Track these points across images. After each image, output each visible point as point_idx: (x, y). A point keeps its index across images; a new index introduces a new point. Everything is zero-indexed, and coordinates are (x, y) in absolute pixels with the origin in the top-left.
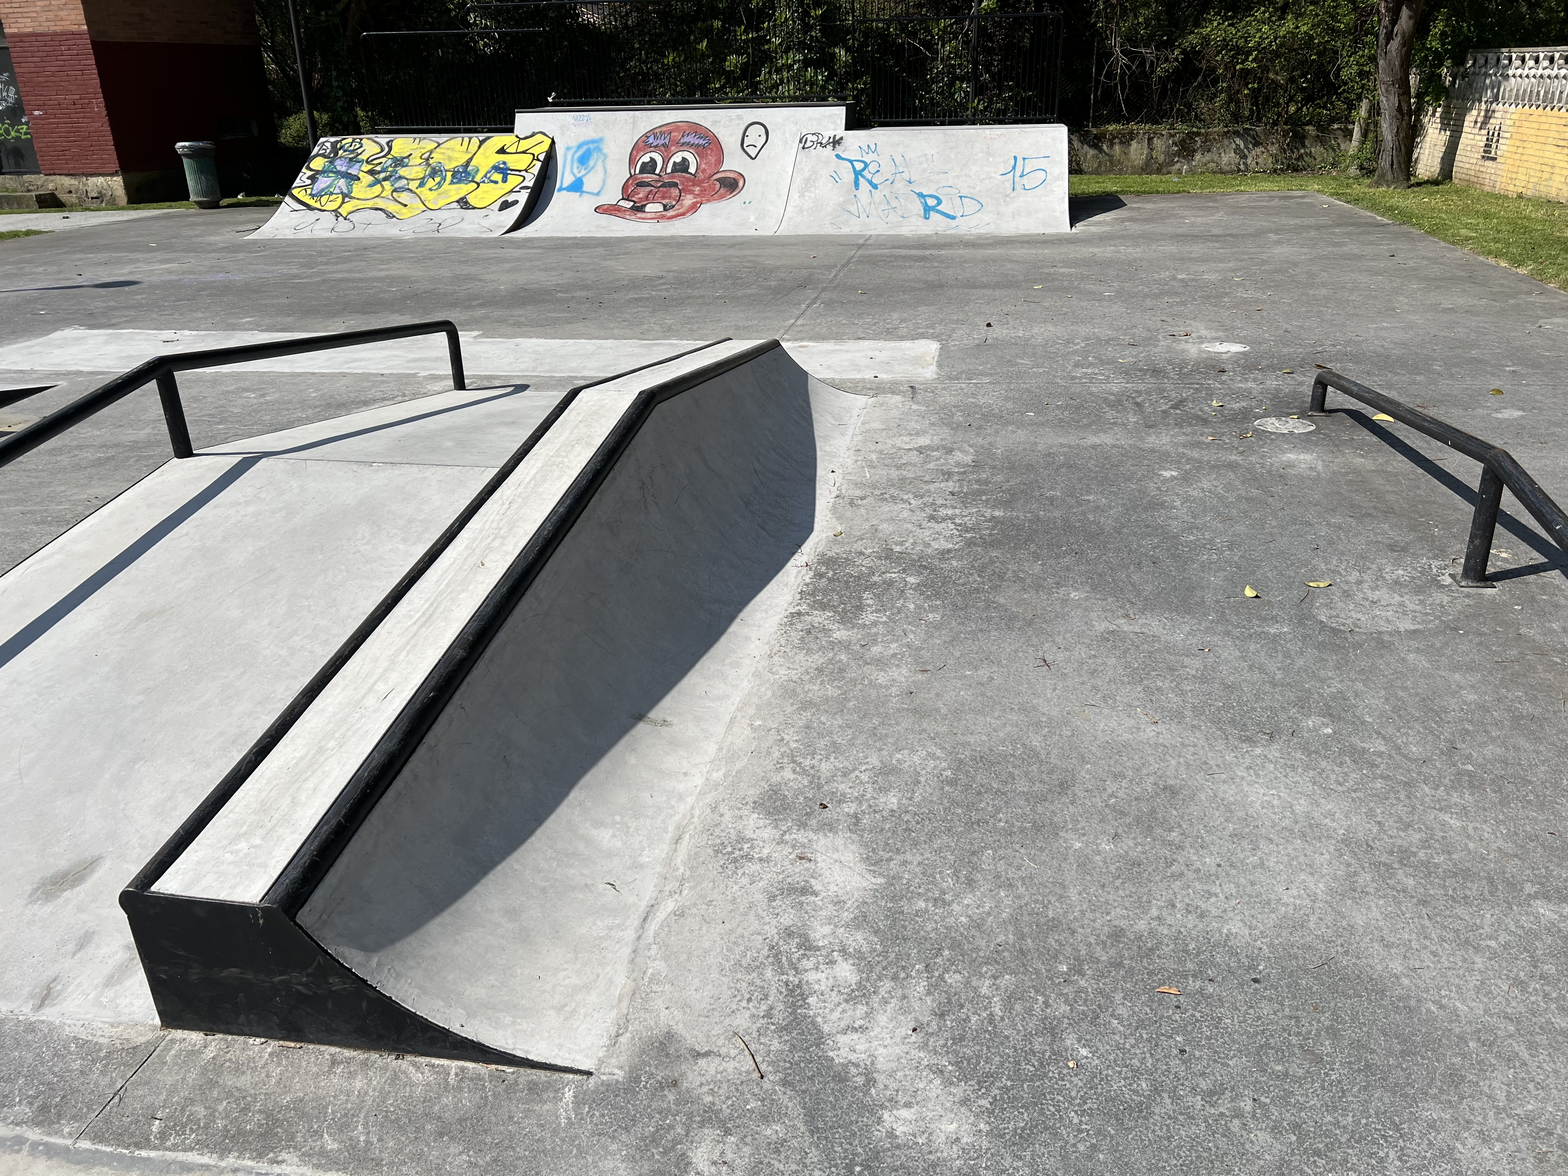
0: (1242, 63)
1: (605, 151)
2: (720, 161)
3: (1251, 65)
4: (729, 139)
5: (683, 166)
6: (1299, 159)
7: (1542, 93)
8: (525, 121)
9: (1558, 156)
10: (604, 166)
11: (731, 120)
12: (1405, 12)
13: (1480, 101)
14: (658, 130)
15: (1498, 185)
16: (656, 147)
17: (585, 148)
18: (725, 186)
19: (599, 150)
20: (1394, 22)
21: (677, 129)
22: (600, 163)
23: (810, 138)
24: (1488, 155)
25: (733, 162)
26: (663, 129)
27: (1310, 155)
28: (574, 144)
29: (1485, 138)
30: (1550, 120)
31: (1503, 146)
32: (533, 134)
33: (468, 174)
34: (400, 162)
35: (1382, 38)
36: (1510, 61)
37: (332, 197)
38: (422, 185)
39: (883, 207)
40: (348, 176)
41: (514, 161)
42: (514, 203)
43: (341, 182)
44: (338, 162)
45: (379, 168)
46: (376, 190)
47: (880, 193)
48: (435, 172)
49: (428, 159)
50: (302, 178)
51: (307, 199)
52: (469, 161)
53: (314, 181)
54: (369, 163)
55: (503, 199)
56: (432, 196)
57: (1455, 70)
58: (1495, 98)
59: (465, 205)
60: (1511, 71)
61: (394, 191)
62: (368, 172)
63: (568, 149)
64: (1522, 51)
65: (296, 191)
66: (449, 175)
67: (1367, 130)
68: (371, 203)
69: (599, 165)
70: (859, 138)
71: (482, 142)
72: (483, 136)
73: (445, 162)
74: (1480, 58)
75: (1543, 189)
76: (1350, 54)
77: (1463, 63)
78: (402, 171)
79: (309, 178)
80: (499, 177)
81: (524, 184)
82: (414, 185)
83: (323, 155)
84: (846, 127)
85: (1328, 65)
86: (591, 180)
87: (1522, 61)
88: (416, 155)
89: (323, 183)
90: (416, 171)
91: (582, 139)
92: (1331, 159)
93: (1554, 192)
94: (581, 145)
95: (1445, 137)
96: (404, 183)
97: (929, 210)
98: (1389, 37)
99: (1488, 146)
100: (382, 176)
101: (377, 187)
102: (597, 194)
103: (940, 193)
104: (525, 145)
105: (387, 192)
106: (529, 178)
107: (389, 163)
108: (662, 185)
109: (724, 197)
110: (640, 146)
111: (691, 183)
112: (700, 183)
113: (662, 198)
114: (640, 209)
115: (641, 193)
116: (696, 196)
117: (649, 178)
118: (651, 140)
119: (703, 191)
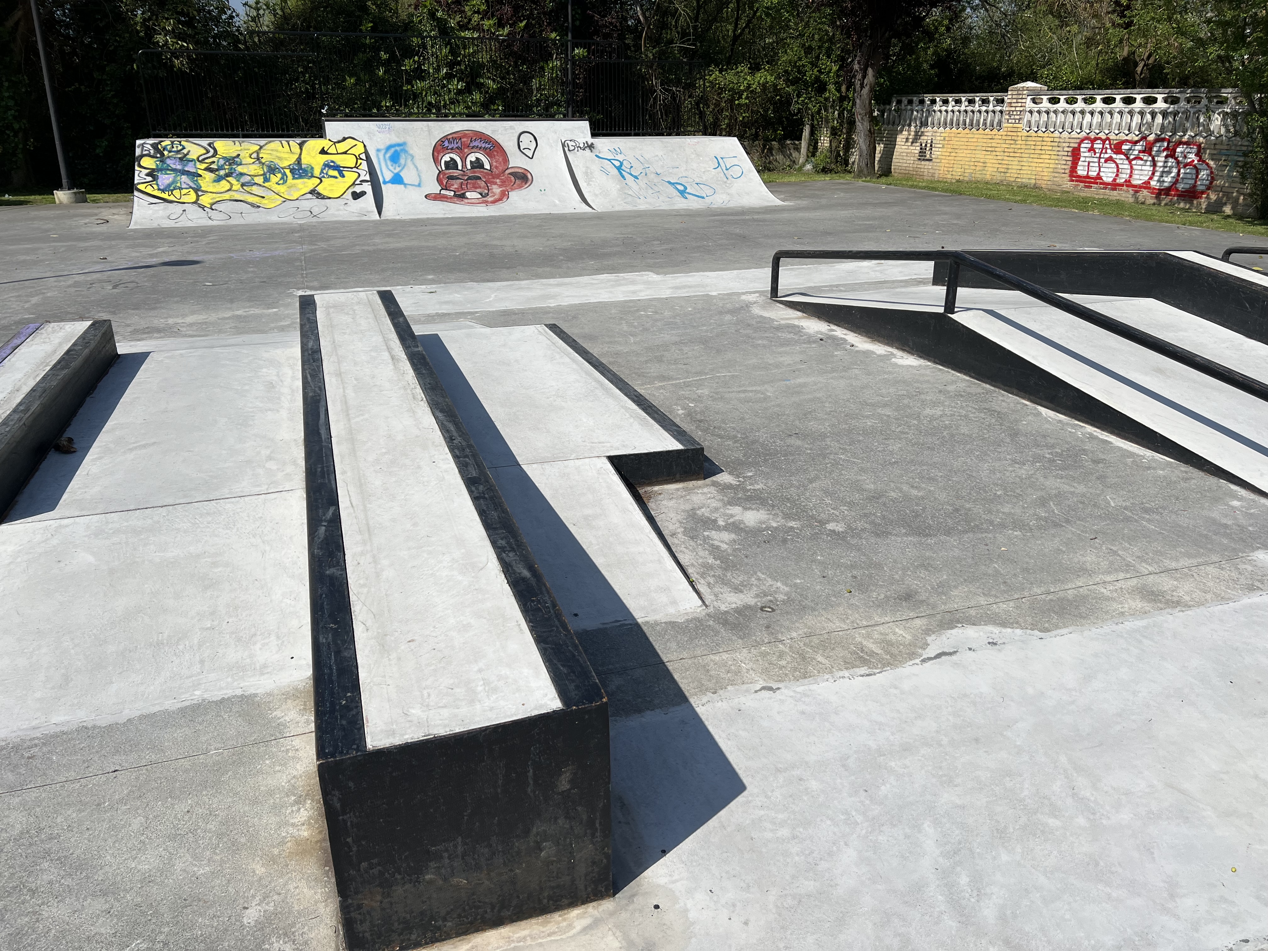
0: (738, 100)
1: (411, 152)
2: (506, 160)
3: (744, 101)
4: (509, 145)
5: (478, 164)
6: (770, 163)
7: (968, 121)
8: (333, 128)
9: (990, 157)
10: (413, 164)
11: (506, 130)
12: (870, 71)
13: (910, 125)
14: (450, 137)
15: (936, 176)
16: (452, 149)
17: (393, 150)
18: (518, 178)
19: (405, 151)
20: (864, 77)
21: (465, 136)
22: (409, 161)
23: (570, 143)
24: (924, 158)
25: (516, 161)
26: (454, 135)
27: (776, 160)
28: (382, 147)
29: (919, 148)
30: (976, 136)
31: (937, 152)
32: (344, 139)
33: (305, 171)
34: (233, 161)
35: (858, 87)
36: (933, 102)
37: (184, 191)
38: (266, 180)
39: (650, 191)
40: (188, 173)
41: (341, 160)
42: (363, 193)
43: (184, 178)
44: (168, 161)
45: (214, 166)
46: (224, 185)
47: (642, 182)
48: (273, 169)
49: (258, 159)
50: (140, 176)
51: (157, 193)
52: (299, 160)
53: (155, 178)
54: (201, 162)
55: (351, 190)
56: (282, 189)
57: (882, 107)
58: (924, 124)
59: (320, 196)
60: (937, 108)
61: (243, 185)
62: (206, 169)
63: (378, 150)
64: (945, 96)
65: (141, 187)
66: (288, 171)
67: (809, 145)
68: (227, 196)
69: (409, 162)
70: (605, 144)
71: (301, 145)
72: (299, 140)
73: (276, 161)
74: (905, 100)
75: (979, 176)
76: (799, 96)
77: (890, 103)
78: (240, 169)
79: (147, 175)
80: (335, 173)
81: (362, 178)
82: (259, 180)
83: (149, 155)
84: (594, 135)
85: (789, 103)
86: (408, 175)
87: (946, 102)
88: (245, 156)
89: (165, 179)
90: (254, 169)
91: (388, 143)
92: (788, 163)
93: (988, 177)
94: (389, 148)
95: (880, 148)
96: (248, 178)
97: (683, 193)
98: (862, 86)
99: (922, 152)
100: (222, 173)
101: (223, 182)
102: (419, 185)
103: (682, 181)
104: (342, 147)
105: (237, 186)
106: (363, 173)
107: (222, 162)
108: (469, 178)
109: (520, 187)
110: (439, 148)
111: (492, 176)
112: (498, 177)
113: (475, 188)
114: (462, 196)
115: (456, 185)
116: (500, 186)
117: (455, 173)
118: (446, 144)
119: (503, 182)
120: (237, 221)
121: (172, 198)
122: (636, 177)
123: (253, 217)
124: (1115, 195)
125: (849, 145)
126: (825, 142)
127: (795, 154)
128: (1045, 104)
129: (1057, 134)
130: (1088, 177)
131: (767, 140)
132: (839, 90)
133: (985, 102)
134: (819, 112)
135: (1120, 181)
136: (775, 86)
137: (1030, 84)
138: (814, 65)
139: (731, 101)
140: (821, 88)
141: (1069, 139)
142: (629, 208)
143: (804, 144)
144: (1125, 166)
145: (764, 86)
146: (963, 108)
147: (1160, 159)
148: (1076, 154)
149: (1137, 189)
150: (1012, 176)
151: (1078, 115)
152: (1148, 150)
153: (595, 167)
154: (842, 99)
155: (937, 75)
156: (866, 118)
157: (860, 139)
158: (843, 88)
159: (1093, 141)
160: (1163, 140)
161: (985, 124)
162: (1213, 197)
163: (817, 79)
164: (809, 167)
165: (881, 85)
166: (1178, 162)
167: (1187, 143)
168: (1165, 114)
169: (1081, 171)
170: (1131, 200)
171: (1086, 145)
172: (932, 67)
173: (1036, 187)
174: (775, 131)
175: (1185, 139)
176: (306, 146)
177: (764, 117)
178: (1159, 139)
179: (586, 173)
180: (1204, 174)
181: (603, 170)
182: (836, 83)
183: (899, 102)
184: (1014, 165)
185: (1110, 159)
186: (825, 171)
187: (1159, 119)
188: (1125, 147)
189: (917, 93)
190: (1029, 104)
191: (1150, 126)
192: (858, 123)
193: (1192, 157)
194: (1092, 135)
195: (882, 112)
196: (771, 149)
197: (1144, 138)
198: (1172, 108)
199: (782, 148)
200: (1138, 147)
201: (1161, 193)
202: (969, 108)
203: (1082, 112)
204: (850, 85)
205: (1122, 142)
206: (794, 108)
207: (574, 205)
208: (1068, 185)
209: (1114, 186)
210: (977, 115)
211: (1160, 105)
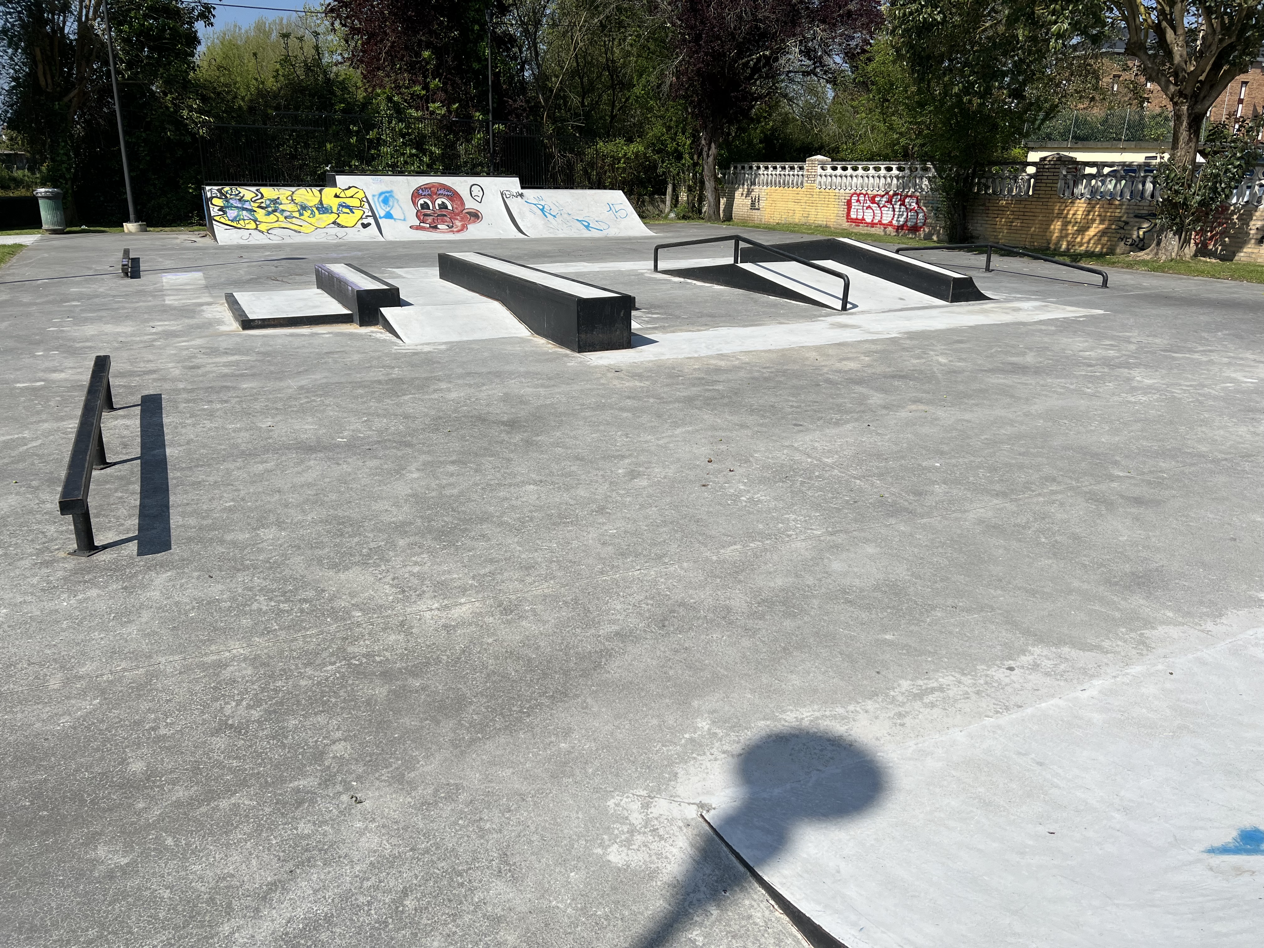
0: (617, 164)
1: (396, 197)
2: (463, 204)
3: (622, 165)
4: (464, 193)
5: (443, 206)
6: (643, 212)
7: (782, 181)
8: (342, 180)
9: (797, 206)
10: (399, 205)
11: (461, 183)
12: (713, 145)
13: (743, 184)
14: (423, 187)
15: (762, 219)
16: (425, 195)
17: (383, 196)
18: (473, 216)
19: (392, 196)
20: (709, 150)
21: (433, 186)
22: (395, 203)
23: (507, 193)
24: (753, 206)
25: (470, 204)
26: (426, 186)
27: (648, 210)
28: (377, 193)
29: (750, 201)
30: (788, 192)
31: (762, 204)
32: (350, 188)
33: (326, 209)
34: (275, 201)
35: (705, 156)
36: (759, 168)
37: (247, 222)
38: (301, 215)
39: (565, 226)
40: (246, 209)
41: (350, 202)
42: (369, 224)
43: (244, 213)
44: (231, 201)
45: (263, 205)
46: (272, 218)
47: (559, 219)
48: (304, 208)
49: (292, 200)
50: (214, 211)
51: (229, 223)
52: (321, 202)
53: (225, 213)
54: (254, 202)
55: (360, 222)
56: (312, 220)
57: (724, 171)
58: (753, 183)
59: (339, 225)
60: (761, 172)
61: (286, 218)
62: (259, 207)
63: (374, 196)
64: (766, 164)
65: (217, 218)
66: (314, 209)
67: (672, 199)
68: (276, 225)
69: (396, 205)
70: (530, 193)
71: (320, 191)
72: (319, 188)
73: (305, 202)
74: (739, 167)
75: (791, 220)
76: (663, 162)
77: (729, 168)
78: (281, 207)
79: (219, 210)
80: (348, 210)
81: (366, 214)
82: (296, 214)
83: (217, 197)
84: (522, 188)
85: (655, 167)
86: (395, 213)
87: (767, 168)
88: (283, 199)
89: (232, 213)
90: (291, 207)
91: (380, 191)
92: (657, 212)
93: (797, 221)
94: (381, 194)
95: (723, 201)
96: (288, 214)
97: (587, 227)
98: (708, 156)
99: (753, 204)
100: (270, 209)
101: (272, 216)
102: (404, 220)
103: (586, 219)
104: (349, 193)
105: (282, 218)
106: (366, 211)
107: (268, 202)
108: (438, 216)
109: (475, 222)
110: (416, 195)
111: (454, 215)
112: (458, 214)
113: (443, 222)
114: (436, 227)
115: (430, 219)
116: (460, 221)
117: (428, 212)
118: (420, 192)
119: (462, 218)
120: (288, 241)
121: (239, 226)
122: (554, 216)
123: (298, 239)
124: (873, 230)
125: (701, 200)
126: (683, 196)
127: (662, 206)
128: (829, 171)
129: (837, 191)
130: (857, 219)
131: (640, 195)
132: (692, 159)
133: (792, 168)
134: (678, 174)
135: (876, 221)
136: (645, 154)
137: (819, 157)
138: (673, 139)
139: (612, 165)
140: (679, 157)
141: (844, 193)
142: (552, 236)
143: (668, 198)
144: (878, 211)
145: (637, 155)
146: (778, 173)
147: (897, 207)
148: (849, 204)
149: (886, 226)
150: (812, 219)
151: (849, 178)
152: (889, 201)
153: (526, 208)
154: (695, 164)
155: (764, 148)
156: (712, 179)
157: (709, 194)
158: (695, 157)
159: (859, 195)
160: (898, 194)
161: (793, 184)
162: (927, 230)
163: (676, 150)
164: (672, 215)
165: (722, 155)
166: (907, 209)
167: (911, 196)
168: (898, 178)
169: (853, 215)
170: (883, 233)
171: (855, 198)
172: (761, 142)
173: (826, 226)
174: (646, 188)
175: (909, 194)
176: (323, 193)
177: (638, 177)
178: (895, 194)
179: (520, 213)
180: (921, 216)
181: (531, 211)
182: (689, 153)
183: (735, 168)
184: (813, 211)
185: (869, 207)
186: (684, 217)
187: (895, 181)
188: (877, 199)
189: (748, 161)
190: (820, 171)
191: (890, 185)
192: (706, 183)
193: (914, 205)
194: (858, 192)
195: (724, 175)
196: (643, 202)
197: (887, 193)
198: (901, 174)
199: (652, 201)
200: (884, 199)
201: (899, 228)
202: (782, 173)
203: (851, 176)
204: (700, 154)
205: (875, 196)
206: (660, 171)
207: (514, 233)
208: (846, 225)
209: (873, 225)
210: (787, 177)
211: (895, 172)
